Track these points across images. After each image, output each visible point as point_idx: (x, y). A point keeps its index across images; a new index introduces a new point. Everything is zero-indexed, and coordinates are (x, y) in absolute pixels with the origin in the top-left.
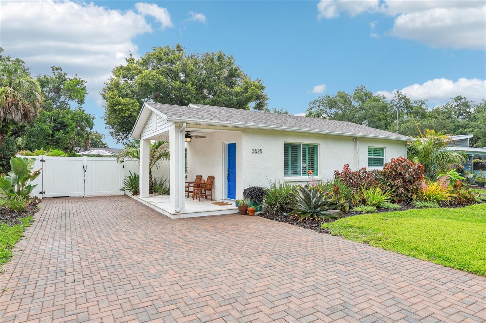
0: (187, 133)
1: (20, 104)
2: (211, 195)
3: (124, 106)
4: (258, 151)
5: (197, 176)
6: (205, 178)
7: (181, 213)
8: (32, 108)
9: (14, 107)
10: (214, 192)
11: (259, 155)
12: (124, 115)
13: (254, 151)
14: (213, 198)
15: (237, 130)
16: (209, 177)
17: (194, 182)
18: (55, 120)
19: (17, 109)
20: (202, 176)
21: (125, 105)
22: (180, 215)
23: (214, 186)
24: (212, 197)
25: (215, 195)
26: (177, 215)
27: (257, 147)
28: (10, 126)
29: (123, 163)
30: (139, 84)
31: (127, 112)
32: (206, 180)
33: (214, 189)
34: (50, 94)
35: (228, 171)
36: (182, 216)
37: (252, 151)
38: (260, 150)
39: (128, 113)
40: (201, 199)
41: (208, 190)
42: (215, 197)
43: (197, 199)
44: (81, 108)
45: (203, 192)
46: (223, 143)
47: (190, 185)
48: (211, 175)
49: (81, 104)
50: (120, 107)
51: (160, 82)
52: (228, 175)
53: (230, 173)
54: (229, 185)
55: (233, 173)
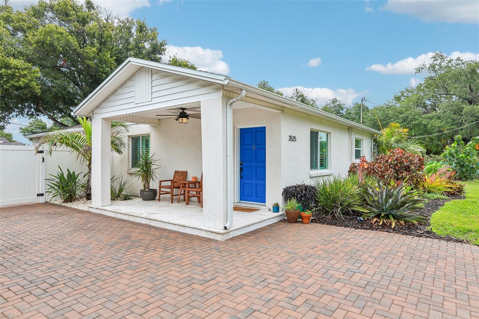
0: (182, 111)
3: (17, 71)
5: (176, 172)
11: (294, 143)
12: (16, 84)
20: (187, 172)
21: (18, 69)
22: (229, 233)
27: (292, 134)
29: (42, 155)
30: (37, 42)
31: (22, 79)
35: (241, 164)
37: (288, 138)
38: (295, 137)
39: (24, 82)
46: (235, 127)
50: (9, 71)
51: (68, 44)
52: (241, 169)
53: (245, 168)
54: (244, 184)
55: (252, 167)
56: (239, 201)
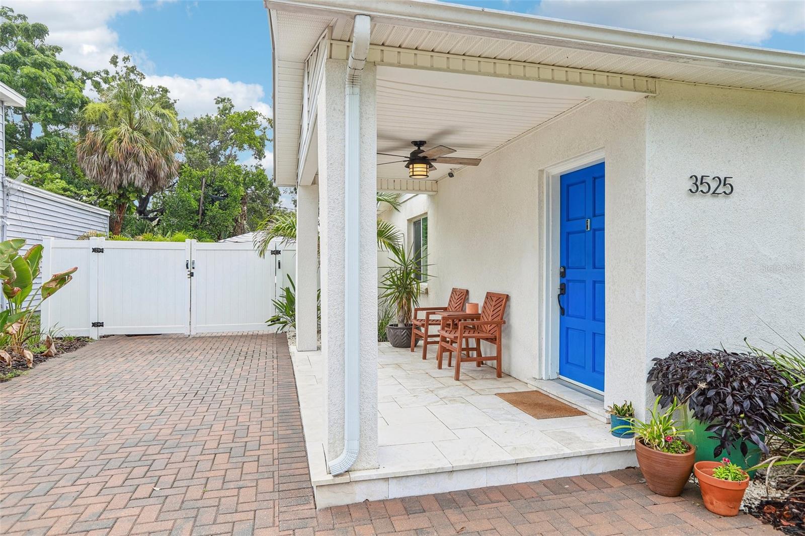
0: (416, 148)
1: (142, 154)
2: (498, 358)
4: (714, 185)
5: (454, 290)
6: (477, 298)
7: (354, 476)
8: (164, 161)
9: (132, 160)
10: (508, 348)
11: (721, 201)
13: (699, 184)
14: (504, 368)
15: (622, 88)
16: (489, 296)
17: (445, 309)
18: (209, 185)
19: (138, 163)
20: (467, 291)
22: (349, 487)
23: (509, 326)
24: (499, 364)
25: (510, 356)
26: (336, 489)
27: (711, 169)
28: (131, 195)
29: (279, 257)
32: (481, 304)
33: (509, 336)
34: (212, 144)
35: (563, 275)
36: (359, 495)
37: (689, 185)
38: (724, 182)
40: (465, 366)
41: (487, 339)
42: (510, 364)
43: (450, 365)
44: (261, 165)
45: (473, 343)
46: (542, 171)
47: (432, 317)
48: (498, 289)
49: (260, 159)
52: (563, 288)
53: (570, 284)
54: (568, 328)
55: (584, 281)
56: (555, 376)
